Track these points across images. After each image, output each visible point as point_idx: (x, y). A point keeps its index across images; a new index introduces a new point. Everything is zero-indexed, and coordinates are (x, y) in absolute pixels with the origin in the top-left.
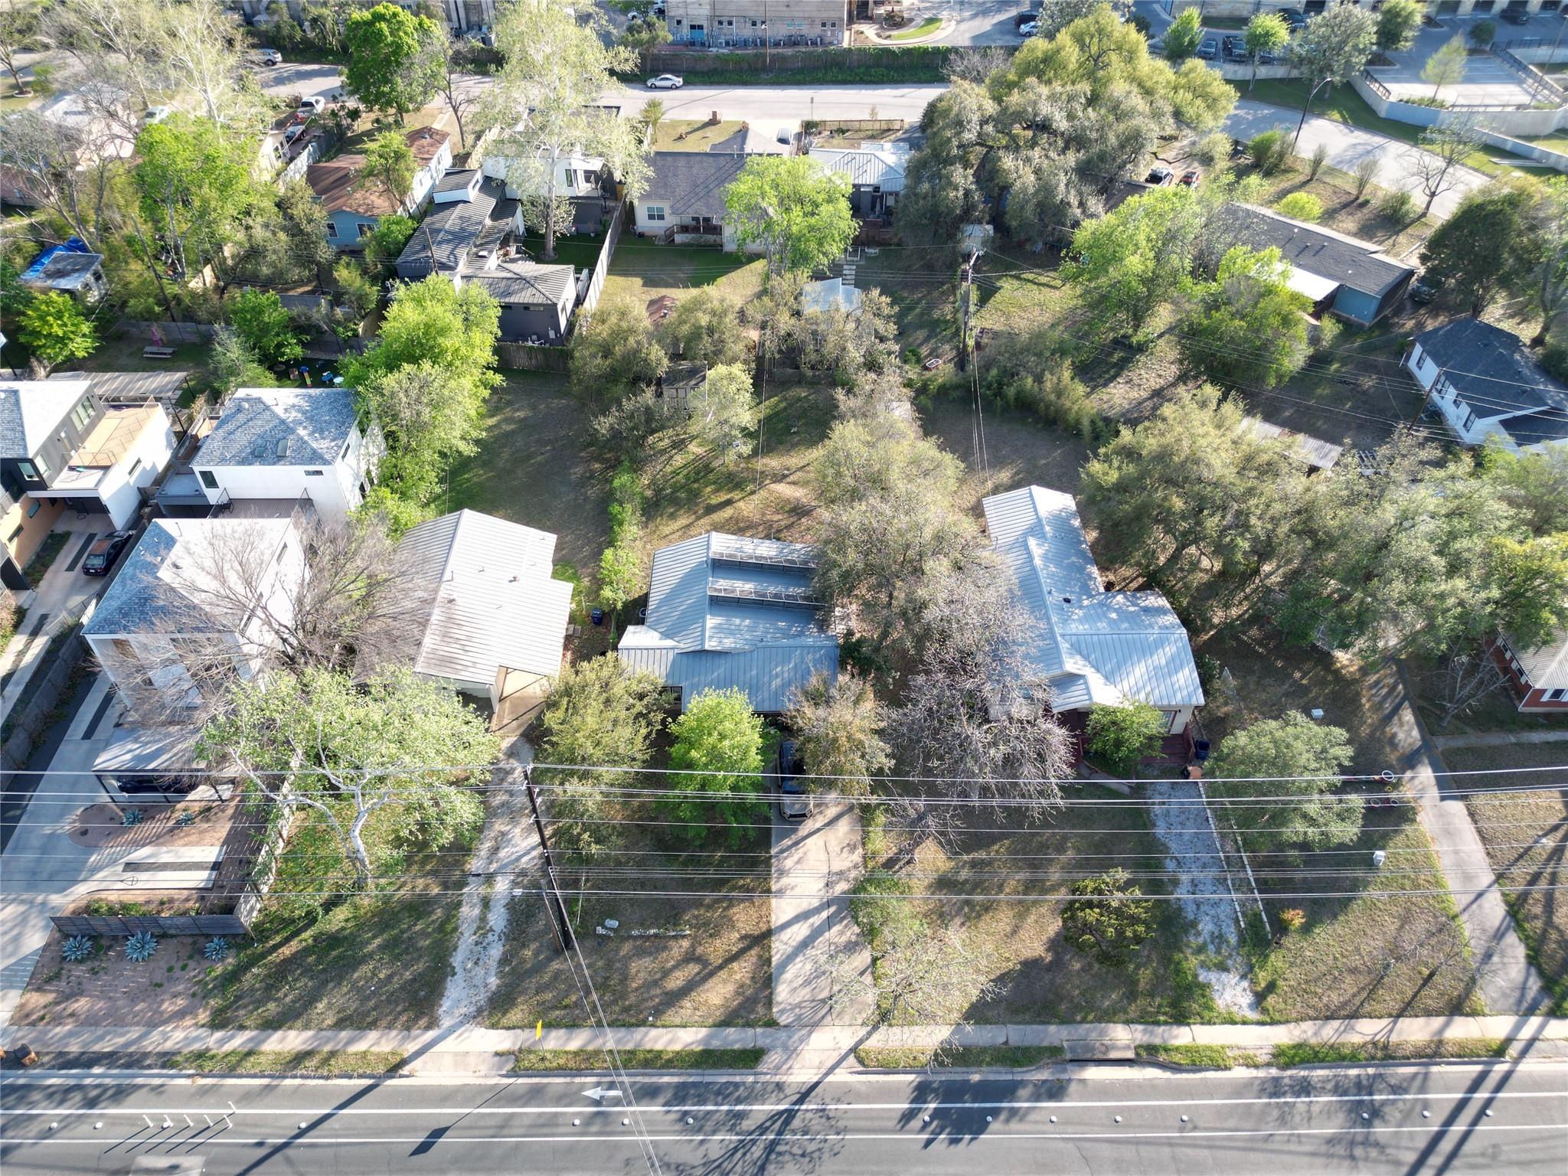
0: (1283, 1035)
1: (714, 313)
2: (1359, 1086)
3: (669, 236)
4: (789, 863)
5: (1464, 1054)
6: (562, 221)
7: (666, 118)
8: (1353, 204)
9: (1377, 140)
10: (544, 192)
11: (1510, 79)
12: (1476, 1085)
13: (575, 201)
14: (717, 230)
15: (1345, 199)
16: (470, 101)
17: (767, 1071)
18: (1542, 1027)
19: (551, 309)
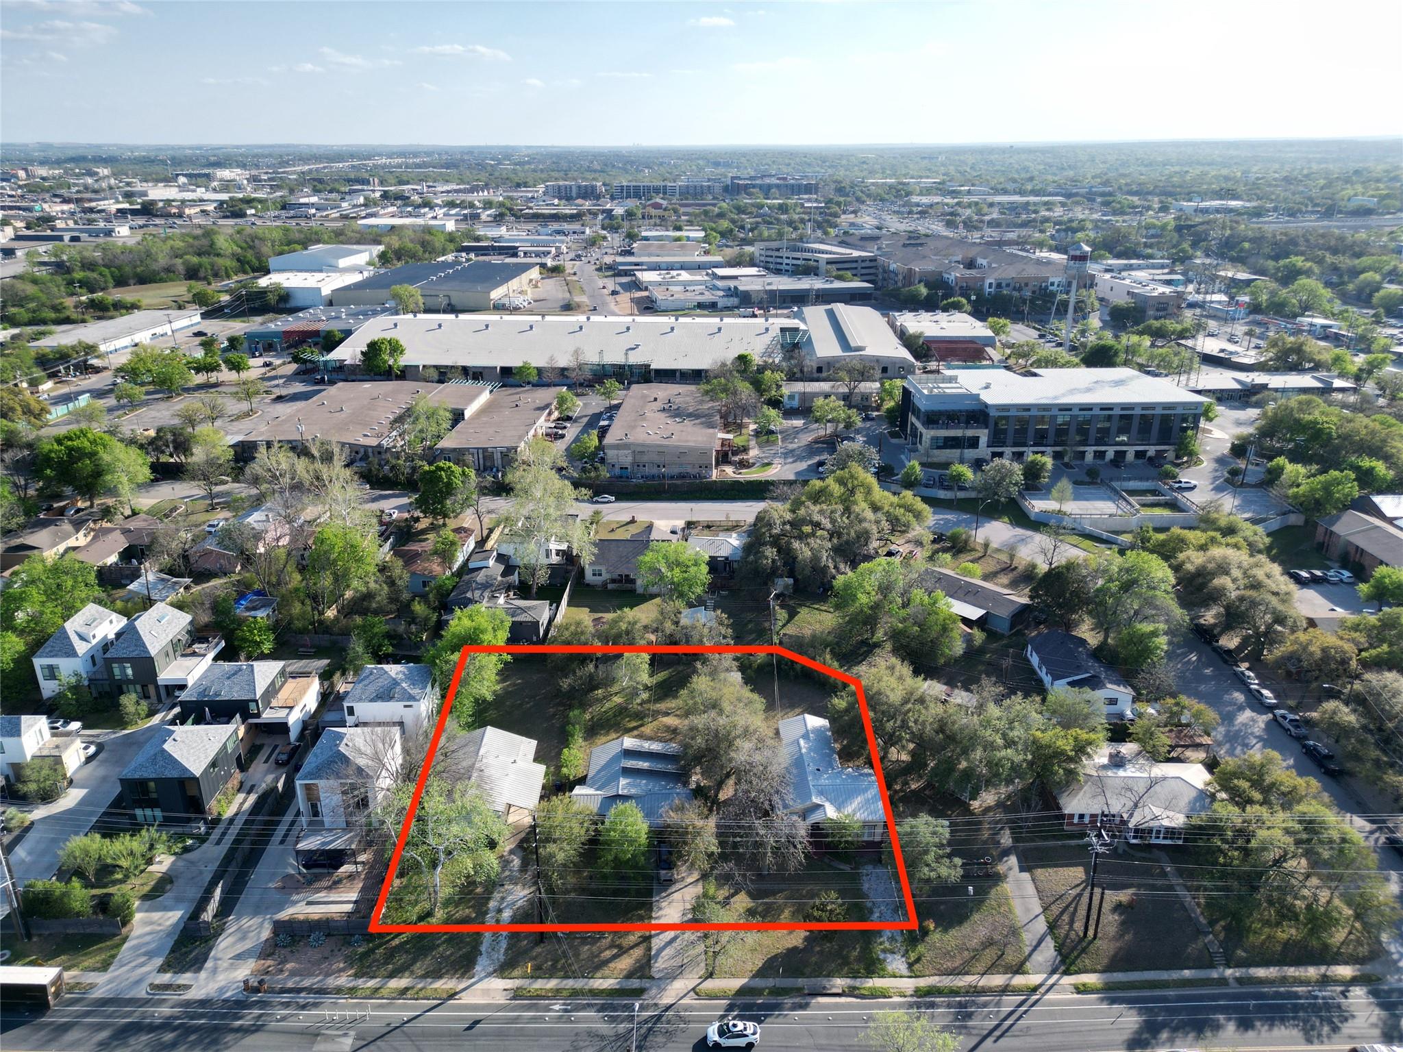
0: (923, 982)
1: (629, 623)
2: (960, 1005)
3: (605, 584)
4: (664, 904)
5: (1016, 991)
6: (542, 577)
7: (604, 520)
8: (1007, 569)
9: (1029, 533)
10: (533, 562)
11: (1110, 499)
12: (1020, 1005)
13: (551, 566)
14: (633, 581)
15: (1004, 566)
16: (489, 512)
17: (648, 999)
18: (1059, 979)
19: (536, 624)
